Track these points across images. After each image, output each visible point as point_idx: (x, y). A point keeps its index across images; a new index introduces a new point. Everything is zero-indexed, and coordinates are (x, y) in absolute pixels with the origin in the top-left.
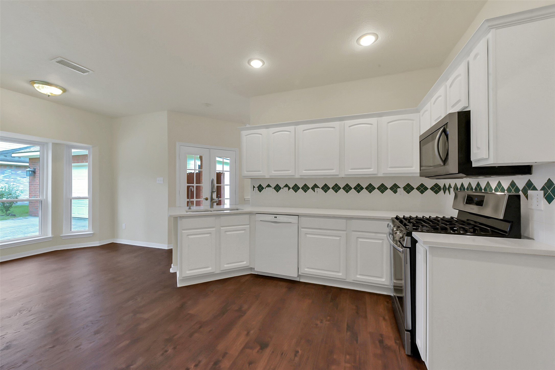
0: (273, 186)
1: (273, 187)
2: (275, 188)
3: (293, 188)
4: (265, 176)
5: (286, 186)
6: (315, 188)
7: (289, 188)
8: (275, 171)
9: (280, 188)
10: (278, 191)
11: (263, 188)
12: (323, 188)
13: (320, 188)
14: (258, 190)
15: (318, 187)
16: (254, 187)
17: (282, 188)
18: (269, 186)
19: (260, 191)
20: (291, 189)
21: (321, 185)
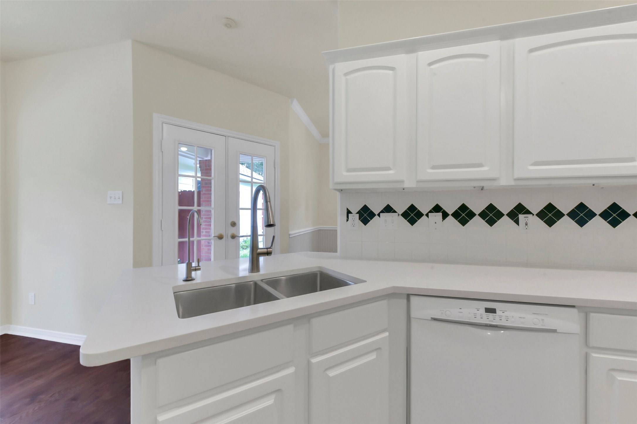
0: (401, 208)
1: (400, 213)
2: (405, 215)
3: (456, 215)
4: (402, 182)
5: (437, 209)
6: (518, 215)
7: (445, 215)
8: (434, 167)
9: (419, 215)
10: (412, 222)
11: (372, 215)
12: (541, 215)
13: (533, 215)
14: (359, 219)
15: (528, 212)
16: (349, 212)
17: (425, 213)
18: (388, 209)
19: (365, 221)
20: (450, 219)
21: (536, 207)
